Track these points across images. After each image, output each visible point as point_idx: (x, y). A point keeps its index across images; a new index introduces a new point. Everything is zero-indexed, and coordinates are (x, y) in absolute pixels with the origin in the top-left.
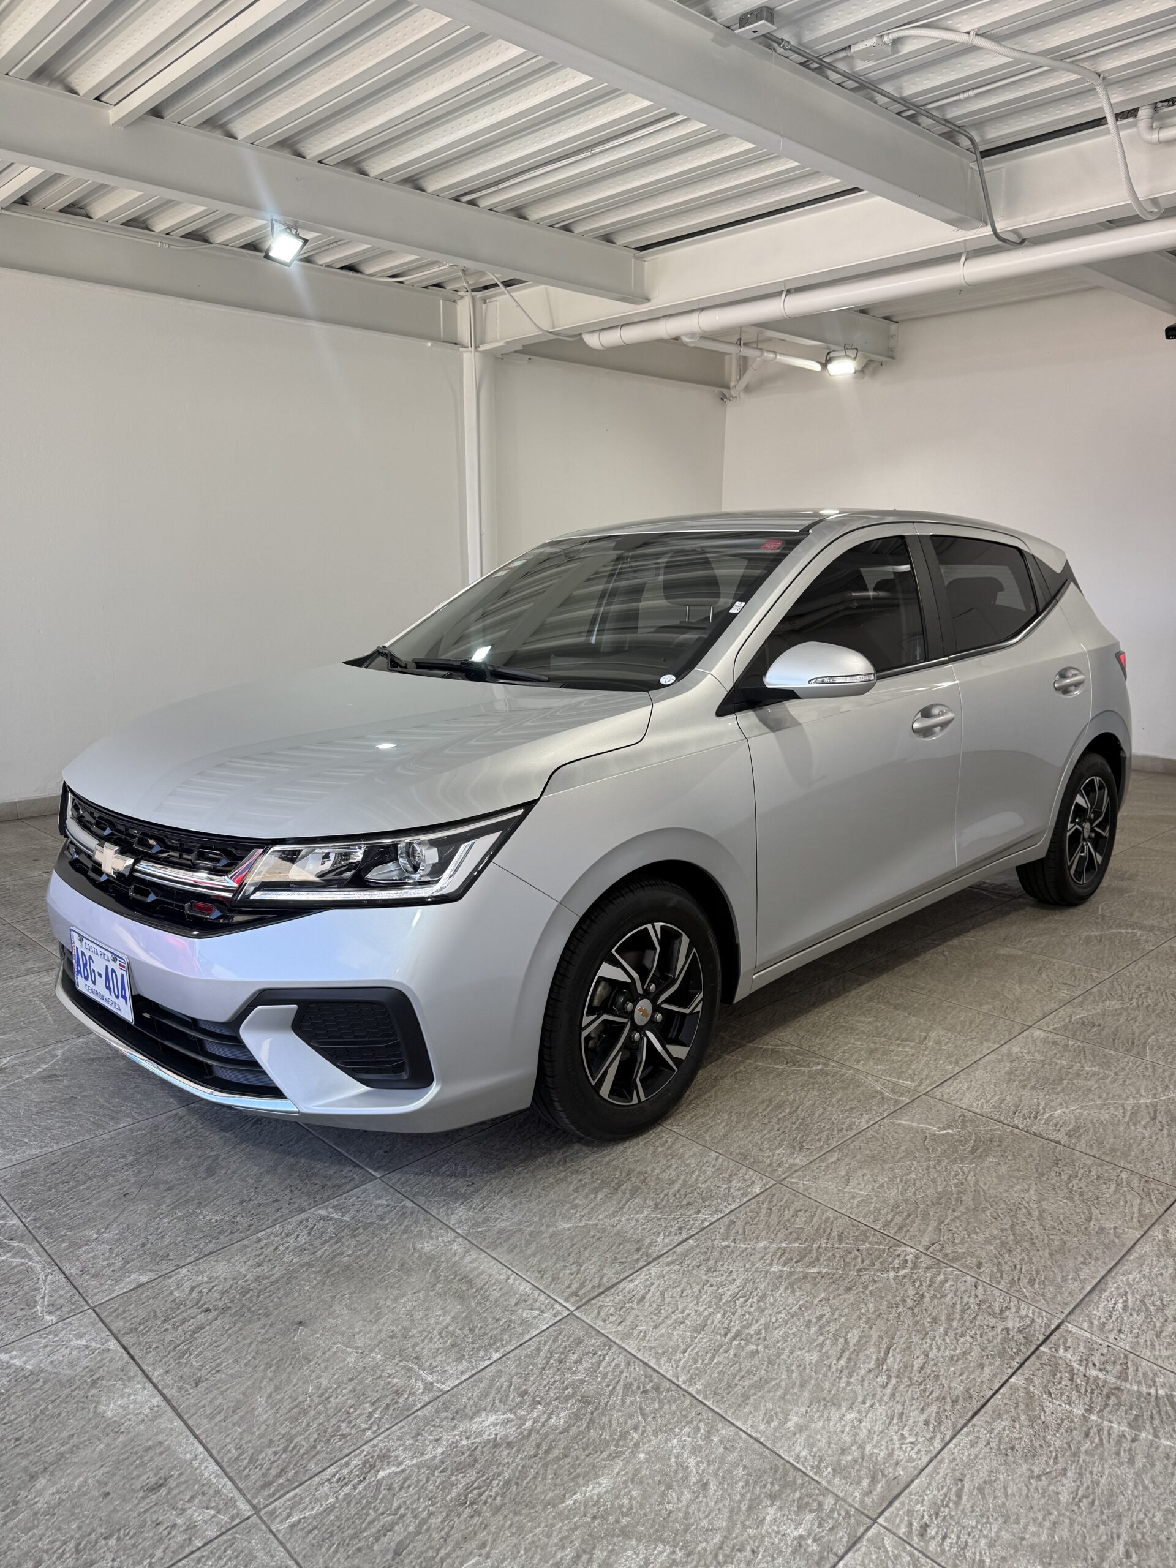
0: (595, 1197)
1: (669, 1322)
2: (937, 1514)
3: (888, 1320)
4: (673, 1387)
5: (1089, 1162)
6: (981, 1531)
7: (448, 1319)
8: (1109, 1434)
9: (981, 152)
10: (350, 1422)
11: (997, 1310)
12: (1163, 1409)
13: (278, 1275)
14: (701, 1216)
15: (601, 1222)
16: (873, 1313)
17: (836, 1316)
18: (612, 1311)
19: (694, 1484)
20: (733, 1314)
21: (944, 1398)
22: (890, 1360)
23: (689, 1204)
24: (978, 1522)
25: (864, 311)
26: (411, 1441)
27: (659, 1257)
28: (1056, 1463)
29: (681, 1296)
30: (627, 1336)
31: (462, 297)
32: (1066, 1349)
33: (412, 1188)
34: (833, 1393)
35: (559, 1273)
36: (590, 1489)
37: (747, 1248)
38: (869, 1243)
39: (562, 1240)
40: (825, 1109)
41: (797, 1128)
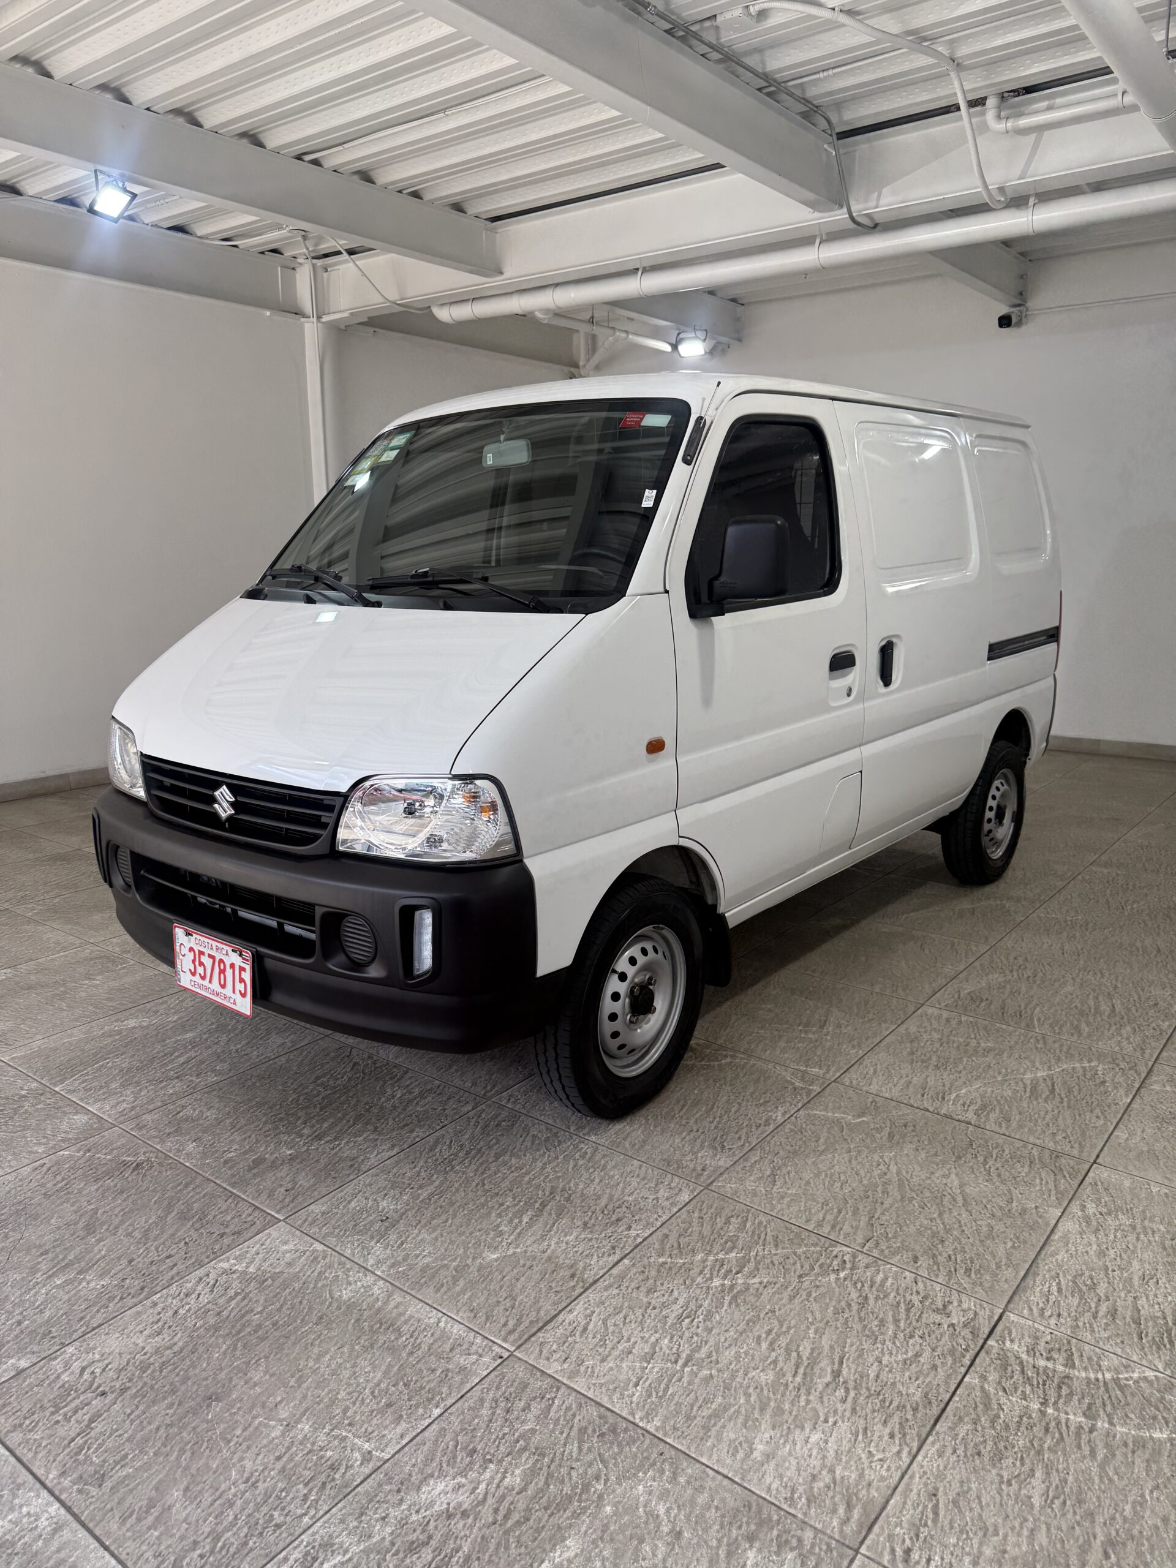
0: (520, 1222)
1: (616, 1353)
2: (917, 1536)
3: (837, 1328)
4: (631, 1427)
5: (1000, 1141)
6: (963, 1548)
7: (379, 1375)
8: (1068, 1427)
9: (838, 134)
10: (283, 1509)
11: (940, 1305)
12: (1113, 1395)
13: (180, 1344)
14: (633, 1233)
15: (530, 1249)
16: (820, 1322)
17: (784, 1329)
18: (555, 1347)
19: (668, 1534)
20: (681, 1337)
21: (904, 1407)
22: (845, 1371)
23: (619, 1220)
24: (958, 1539)
25: (711, 292)
26: (355, 1524)
27: (595, 1282)
28: (1022, 1464)
29: (624, 1323)
30: (573, 1375)
31: (301, 264)
32: (1012, 1341)
33: (320, 1229)
34: (794, 1413)
35: (493, 1310)
36: (557, 1554)
37: (684, 1264)
38: (806, 1245)
39: (490, 1273)
40: (740, 1104)
41: (716, 1127)
